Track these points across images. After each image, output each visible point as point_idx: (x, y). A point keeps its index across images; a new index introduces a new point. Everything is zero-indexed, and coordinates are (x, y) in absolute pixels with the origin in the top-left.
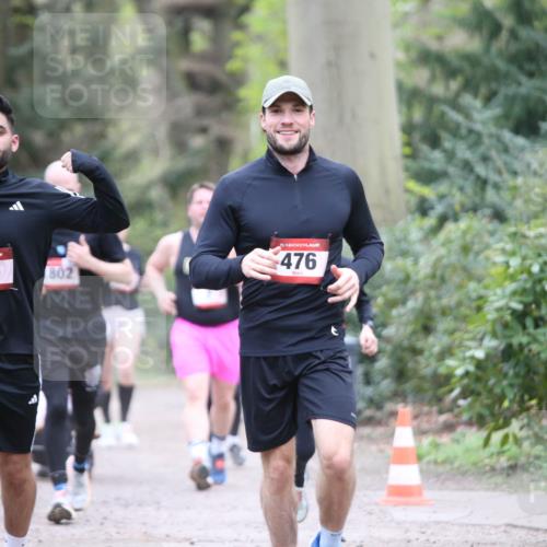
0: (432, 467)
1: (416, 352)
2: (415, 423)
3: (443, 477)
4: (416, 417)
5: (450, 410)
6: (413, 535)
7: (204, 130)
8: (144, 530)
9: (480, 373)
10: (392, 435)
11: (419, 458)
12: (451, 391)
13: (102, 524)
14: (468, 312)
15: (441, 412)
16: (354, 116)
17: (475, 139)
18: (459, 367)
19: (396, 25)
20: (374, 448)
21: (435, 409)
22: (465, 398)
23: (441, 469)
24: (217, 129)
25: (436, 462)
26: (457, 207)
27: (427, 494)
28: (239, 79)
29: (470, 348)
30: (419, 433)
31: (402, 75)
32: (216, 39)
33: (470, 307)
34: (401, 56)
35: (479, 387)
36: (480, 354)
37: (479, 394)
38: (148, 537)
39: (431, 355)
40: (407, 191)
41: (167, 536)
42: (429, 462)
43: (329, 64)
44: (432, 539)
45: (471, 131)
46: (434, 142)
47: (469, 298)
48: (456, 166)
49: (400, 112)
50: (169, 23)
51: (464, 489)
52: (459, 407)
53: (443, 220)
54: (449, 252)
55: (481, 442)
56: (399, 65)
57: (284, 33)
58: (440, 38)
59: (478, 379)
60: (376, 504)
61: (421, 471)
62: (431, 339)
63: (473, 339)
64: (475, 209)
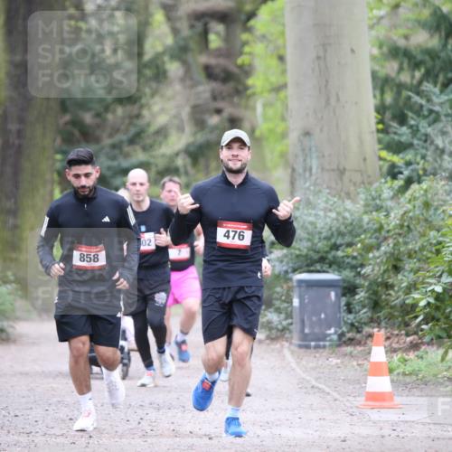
0: (401, 378)
1: (388, 286)
2: (387, 343)
3: (409, 386)
4: (388, 338)
5: (416, 333)
6: (386, 432)
7: (219, 111)
8: (172, 428)
9: (438, 304)
10: (369, 353)
11: (391, 371)
12: (416, 317)
13: (139, 423)
14: (429, 255)
15: (408, 335)
16: (338, 100)
17: (435, 118)
18: (422, 299)
19: (371, 27)
20: (355, 363)
21: (403, 332)
22: (427, 324)
23: (408, 379)
24: (229, 110)
25: (404, 374)
26: (421, 172)
27: (398, 400)
28: (247, 71)
29: (431, 284)
30: (391, 351)
31: (377, 68)
32: (228, 38)
33: (431, 252)
34: (376, 51)
35: (438, 315)
36: (439, 289)
37: (438, 320)
38: (176, 434)
39: (400, 289)
40: (381, 158)
41: (191, 432)
42: (398, 374)
43: (318, 58)
44: (401, 435)
45: (431, 111)
46: (402, 120)
47: (431, 244)
48: (420, 139)
49: (375, 96)
50: (192, 27)
51: (427, 396)
52: (422, 330)
53: (409, 182)
54: (414, 207)
55: (440, 358)
56: (373, 58)
57: (283, 33)
58: (406, 37)
59: (437, 308)
60: (357, 407)
61: (392, 381)
62: (400, 277)
63: (433, 276)
64: (435, 174)
